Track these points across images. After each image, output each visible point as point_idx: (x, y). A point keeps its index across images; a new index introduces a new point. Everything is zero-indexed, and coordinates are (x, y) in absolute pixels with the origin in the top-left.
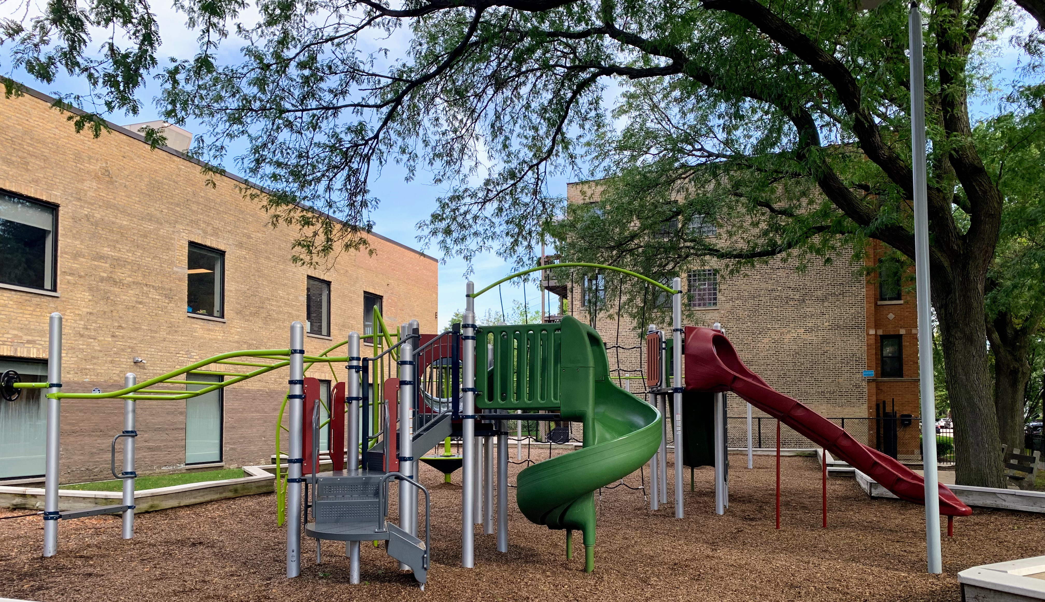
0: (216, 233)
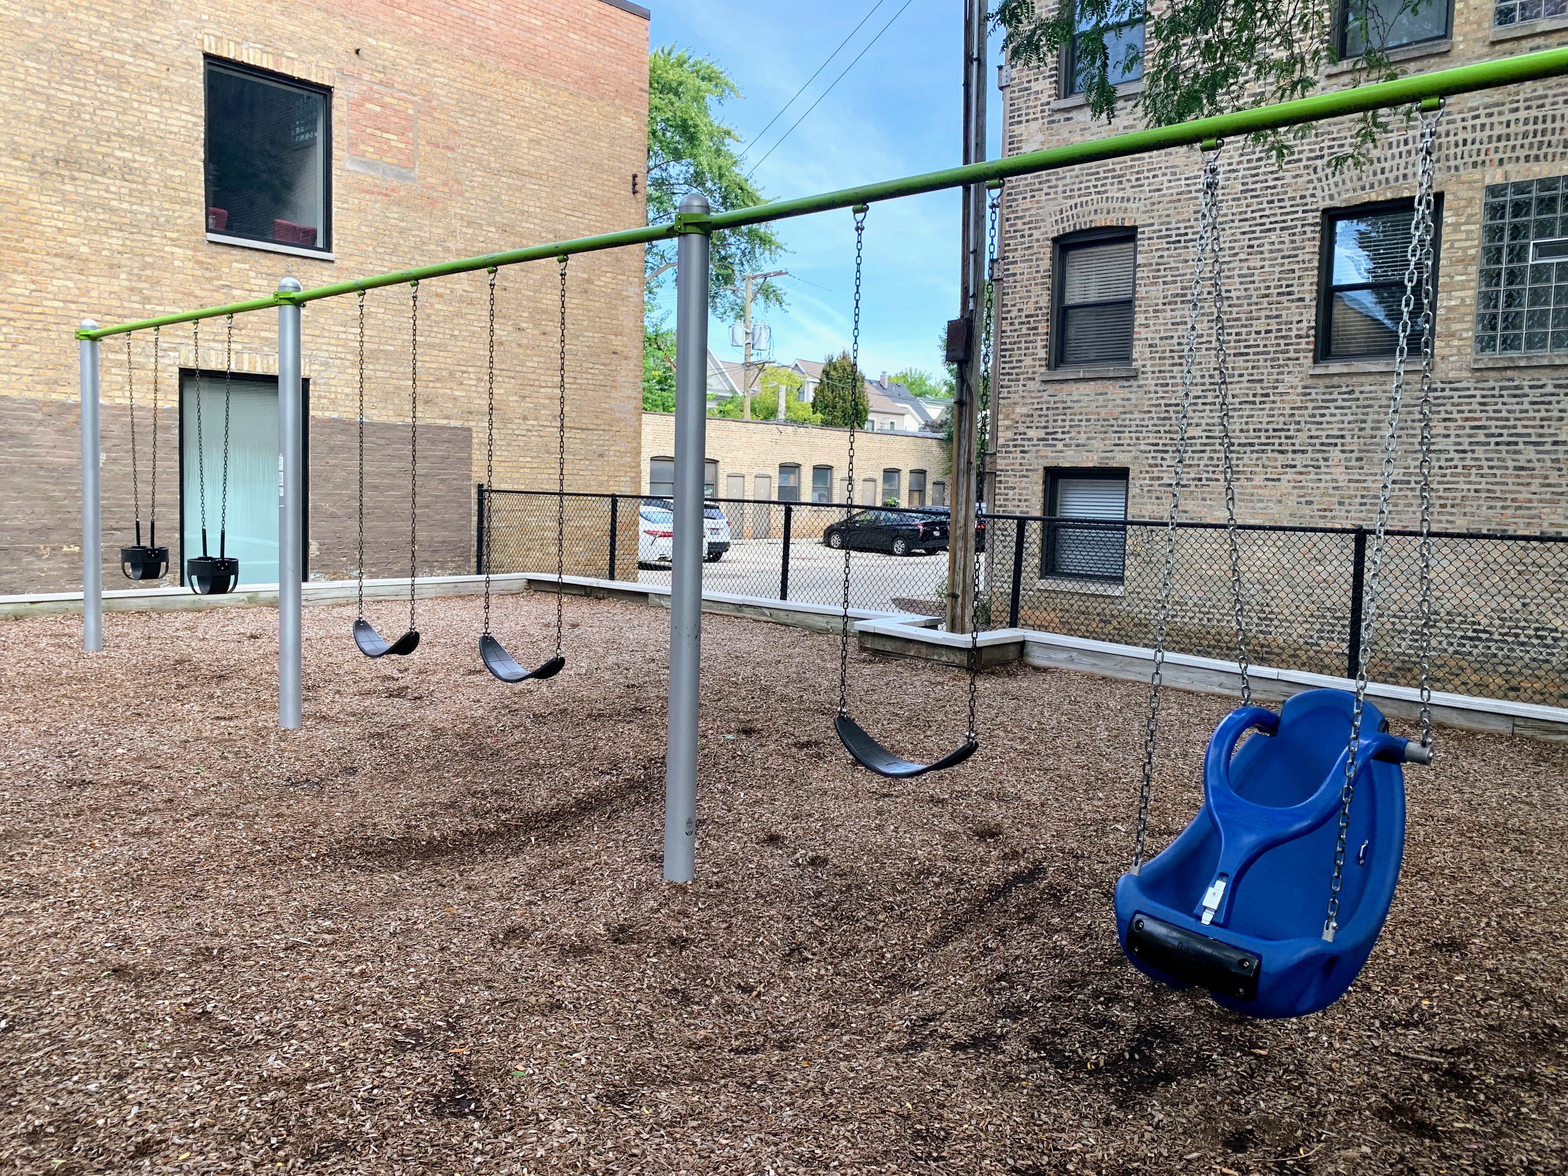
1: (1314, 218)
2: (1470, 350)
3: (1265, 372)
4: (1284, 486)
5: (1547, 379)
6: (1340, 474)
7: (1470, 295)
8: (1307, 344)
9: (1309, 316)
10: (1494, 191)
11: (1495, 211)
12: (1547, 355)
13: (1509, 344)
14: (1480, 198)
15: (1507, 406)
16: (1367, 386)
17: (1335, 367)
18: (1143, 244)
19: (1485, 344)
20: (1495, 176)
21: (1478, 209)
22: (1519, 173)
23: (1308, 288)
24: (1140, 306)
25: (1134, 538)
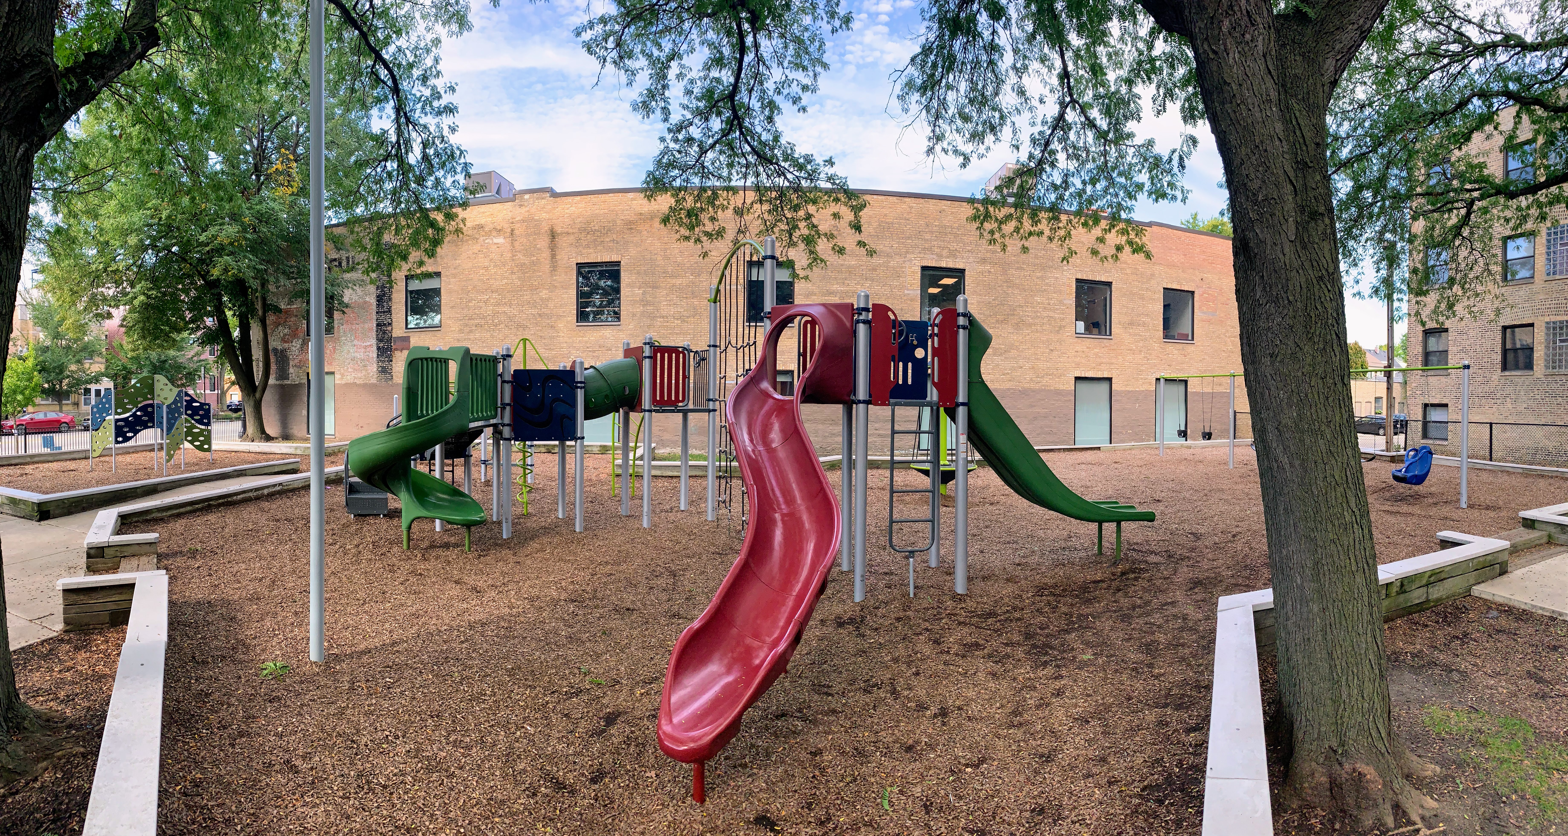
0: (953, 254)
1: (1500, 328)
2: (1543, 369)
3: (1487, 374)
4: (1494, 409)
5: (1563, 378)
6: (1510, 406)
7: (1542, 353)
8: (1499, 366)
9: (1499, 357)
10: (1547, 323)
11: (1548, 328)
12: (1563, 371)
13: (1554, 368)
14: (1544, 325)
15: (1554, 386)
16: (1516, 379)
17: (1507, 373)
18: (1450, 334)
19: (1547, 367)
20: (1547, 319)
21: (1543, 328)
22: (1554, 318)
23: (1499, 349)
24: (1450, 353)
25: (1451, 427)
